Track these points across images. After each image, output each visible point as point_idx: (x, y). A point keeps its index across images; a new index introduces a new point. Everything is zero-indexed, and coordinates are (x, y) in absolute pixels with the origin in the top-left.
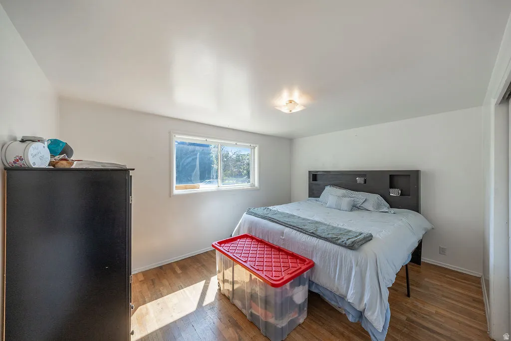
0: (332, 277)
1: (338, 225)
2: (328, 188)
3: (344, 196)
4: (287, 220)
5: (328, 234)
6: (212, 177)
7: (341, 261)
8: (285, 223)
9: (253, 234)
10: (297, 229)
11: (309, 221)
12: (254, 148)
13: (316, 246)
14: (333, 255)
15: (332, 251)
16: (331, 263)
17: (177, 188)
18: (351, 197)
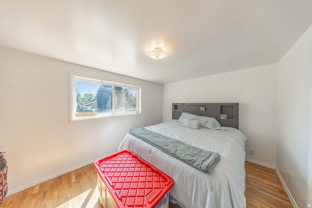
0: (189, 197)
1: (192, 143)
2: (183, 114)
3: (193, 119)
4: (155, 140)
5: (185, 156)
6: (107, 107)
7: (197, 182)
8: (153, 143)
9: (131, 150)
10: (162, 149)
11: (171, 141)
12: (139, 89)
13: (176, 166)
14: (190, 177)
15: (189, 173)
16: (188, 184)
17: (76, 115)
18: (198, 120)
